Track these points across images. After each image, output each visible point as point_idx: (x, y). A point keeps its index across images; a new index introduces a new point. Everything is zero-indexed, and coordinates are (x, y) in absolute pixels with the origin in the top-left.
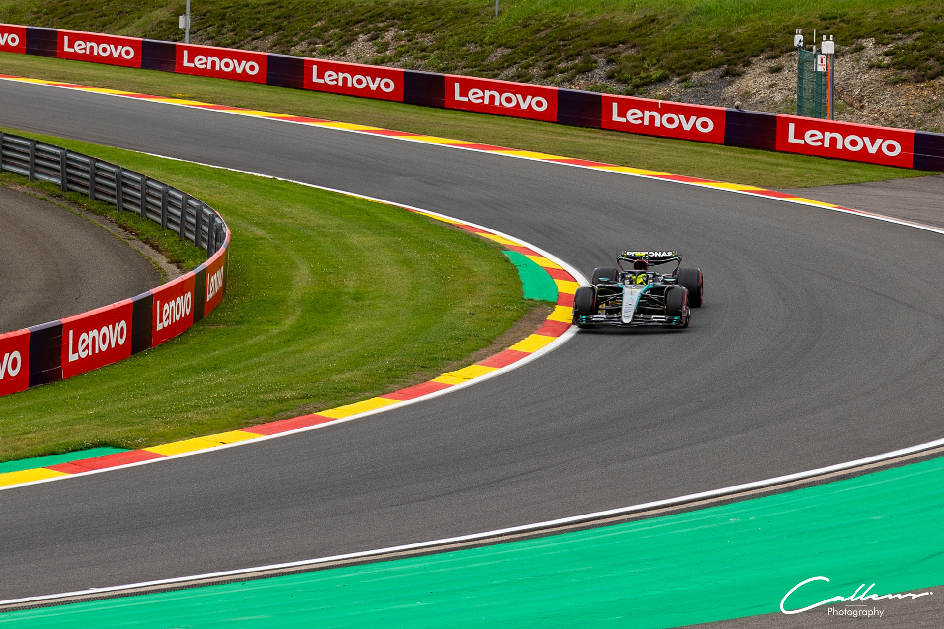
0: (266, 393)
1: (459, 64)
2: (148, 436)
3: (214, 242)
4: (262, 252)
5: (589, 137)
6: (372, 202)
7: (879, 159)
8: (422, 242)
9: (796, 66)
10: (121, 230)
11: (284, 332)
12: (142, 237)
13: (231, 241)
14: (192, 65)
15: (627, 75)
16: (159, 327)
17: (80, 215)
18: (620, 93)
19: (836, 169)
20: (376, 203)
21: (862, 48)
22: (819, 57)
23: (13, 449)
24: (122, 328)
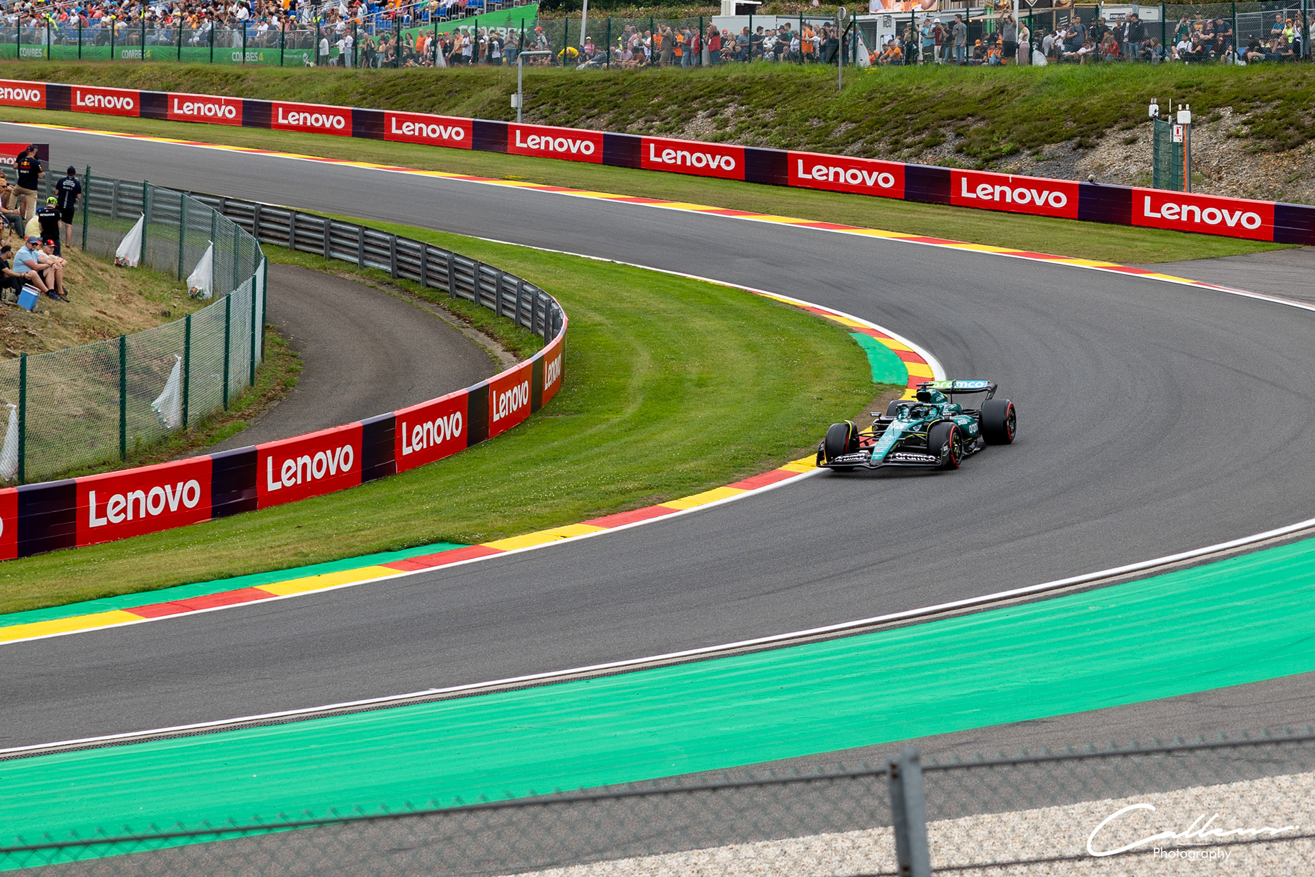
0: (608, 484)
1: (802, 140)
2: (485, 531)
3: (551, 329)
4: (600, 339)
5: (938, 214)
6: (714, 285)
7: (1238, 232)
8: (766, 325)
9: (1151, 137)
10: (454, 318)
11: (625, 421)
12: (477, 325)
13: (568, 327)
14: (525, 146)
15: (976, 149)
16: (496, 418)
17: (411, 303)
18: (969, 168)
19: (1194, 243)
20: (718, 286)
21: (1219, 118)
22: (1175, 127)
23: (347, 546)
24: (458, 420)
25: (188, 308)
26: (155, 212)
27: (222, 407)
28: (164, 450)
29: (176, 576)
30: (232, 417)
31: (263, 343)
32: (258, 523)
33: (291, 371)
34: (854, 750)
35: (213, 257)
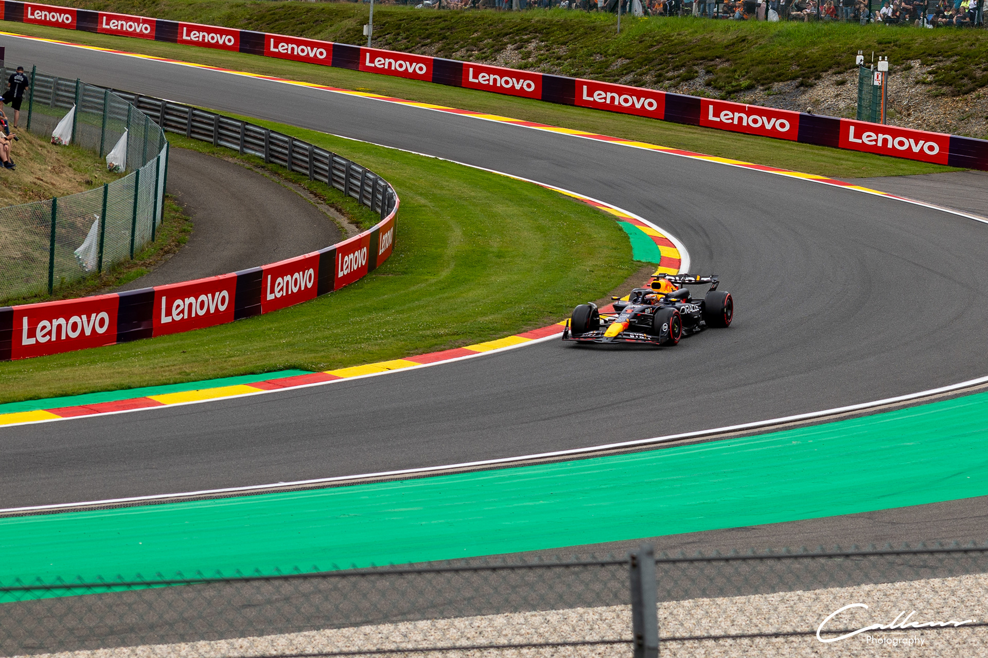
0: (425, 330)
1: (587, 71)
2: (329, 362)
3: (386, 208)
4: (424, 217)
5: (690, 132)
6: (514, 179)
7: (921, 157)
8: (553, 212)
9: (857, 80)
10: (312, 196)
11: (440, 282)
12: (329, 202)
13: (400, 207)
14: (373, 65)
15: (721, 84)
16: (340, 275)
17: (279, 183)
18: (715, 98)
19: (886, 164)
20: (517, 180)
21: (910, 68)
22: (876, 73)
23: (220, 369)
24: (311, 274)
25: (106, 179)
26: (84, 104)
27: (129, 257)
28: (83, 288)
29: (87, 385)
30: (136, 265)
31: (163, 208)
32: (152, 347)
33: (184, 231)
34: (606, 544)
35: (128, 140)
